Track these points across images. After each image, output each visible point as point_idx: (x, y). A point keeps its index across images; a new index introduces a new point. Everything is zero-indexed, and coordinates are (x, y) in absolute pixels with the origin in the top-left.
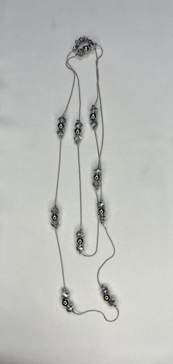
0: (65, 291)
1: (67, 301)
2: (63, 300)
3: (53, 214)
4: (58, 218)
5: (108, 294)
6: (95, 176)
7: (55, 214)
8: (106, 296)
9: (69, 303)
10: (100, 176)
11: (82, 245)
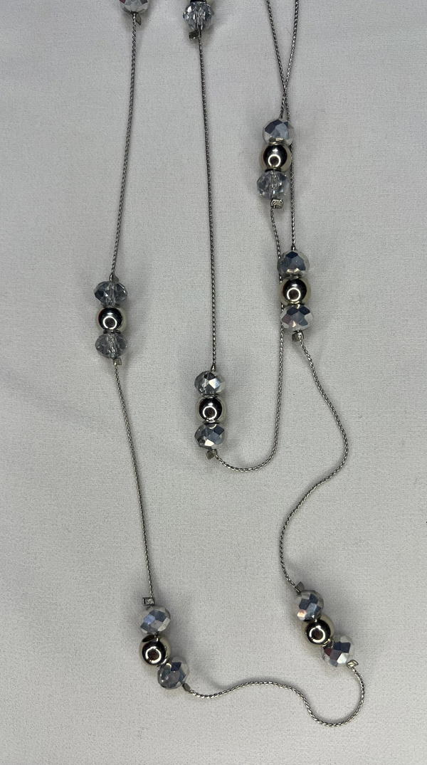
0: (153, 605)
1: (160, 646)
2: (144, 641)
3: (105, 306)
4: (124, 322)
5: (323, 618)
6: (268, 151)
7: (109, 307)
8: (314, 625)
9: (168, 653)
10: (288, 150)
11: (221, 425)
